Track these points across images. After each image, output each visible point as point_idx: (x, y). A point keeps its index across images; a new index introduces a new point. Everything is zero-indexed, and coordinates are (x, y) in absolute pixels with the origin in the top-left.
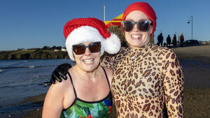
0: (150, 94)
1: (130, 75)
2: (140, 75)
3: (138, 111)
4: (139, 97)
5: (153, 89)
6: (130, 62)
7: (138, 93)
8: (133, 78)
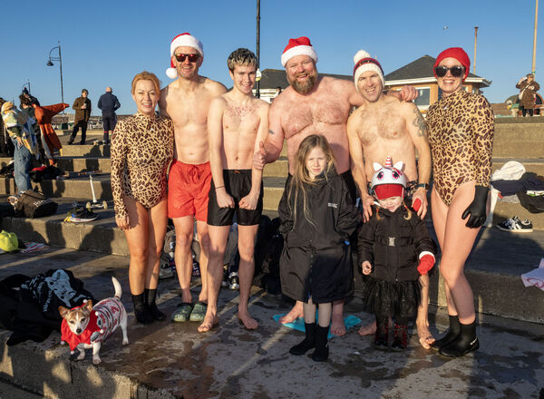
0: (461, 138)
1: (443, 125)
2: (451, 123)
3: (451, 155)
4: (452, 143)
5: (465, 134)
6: (443, 113)
7: (451, 139)
8: (446, 127)
